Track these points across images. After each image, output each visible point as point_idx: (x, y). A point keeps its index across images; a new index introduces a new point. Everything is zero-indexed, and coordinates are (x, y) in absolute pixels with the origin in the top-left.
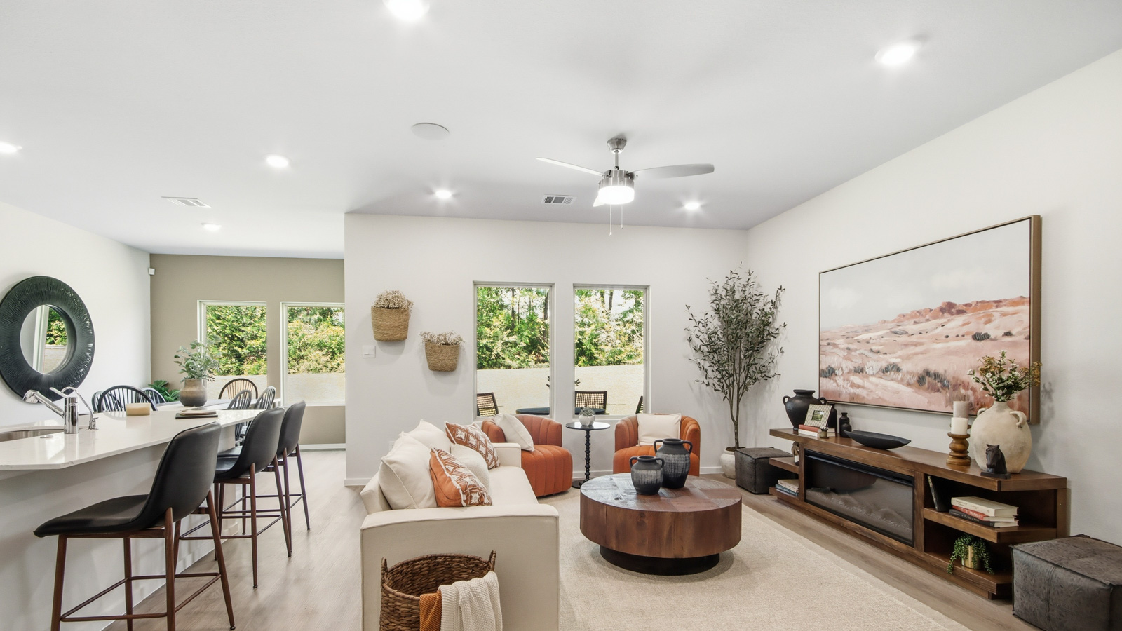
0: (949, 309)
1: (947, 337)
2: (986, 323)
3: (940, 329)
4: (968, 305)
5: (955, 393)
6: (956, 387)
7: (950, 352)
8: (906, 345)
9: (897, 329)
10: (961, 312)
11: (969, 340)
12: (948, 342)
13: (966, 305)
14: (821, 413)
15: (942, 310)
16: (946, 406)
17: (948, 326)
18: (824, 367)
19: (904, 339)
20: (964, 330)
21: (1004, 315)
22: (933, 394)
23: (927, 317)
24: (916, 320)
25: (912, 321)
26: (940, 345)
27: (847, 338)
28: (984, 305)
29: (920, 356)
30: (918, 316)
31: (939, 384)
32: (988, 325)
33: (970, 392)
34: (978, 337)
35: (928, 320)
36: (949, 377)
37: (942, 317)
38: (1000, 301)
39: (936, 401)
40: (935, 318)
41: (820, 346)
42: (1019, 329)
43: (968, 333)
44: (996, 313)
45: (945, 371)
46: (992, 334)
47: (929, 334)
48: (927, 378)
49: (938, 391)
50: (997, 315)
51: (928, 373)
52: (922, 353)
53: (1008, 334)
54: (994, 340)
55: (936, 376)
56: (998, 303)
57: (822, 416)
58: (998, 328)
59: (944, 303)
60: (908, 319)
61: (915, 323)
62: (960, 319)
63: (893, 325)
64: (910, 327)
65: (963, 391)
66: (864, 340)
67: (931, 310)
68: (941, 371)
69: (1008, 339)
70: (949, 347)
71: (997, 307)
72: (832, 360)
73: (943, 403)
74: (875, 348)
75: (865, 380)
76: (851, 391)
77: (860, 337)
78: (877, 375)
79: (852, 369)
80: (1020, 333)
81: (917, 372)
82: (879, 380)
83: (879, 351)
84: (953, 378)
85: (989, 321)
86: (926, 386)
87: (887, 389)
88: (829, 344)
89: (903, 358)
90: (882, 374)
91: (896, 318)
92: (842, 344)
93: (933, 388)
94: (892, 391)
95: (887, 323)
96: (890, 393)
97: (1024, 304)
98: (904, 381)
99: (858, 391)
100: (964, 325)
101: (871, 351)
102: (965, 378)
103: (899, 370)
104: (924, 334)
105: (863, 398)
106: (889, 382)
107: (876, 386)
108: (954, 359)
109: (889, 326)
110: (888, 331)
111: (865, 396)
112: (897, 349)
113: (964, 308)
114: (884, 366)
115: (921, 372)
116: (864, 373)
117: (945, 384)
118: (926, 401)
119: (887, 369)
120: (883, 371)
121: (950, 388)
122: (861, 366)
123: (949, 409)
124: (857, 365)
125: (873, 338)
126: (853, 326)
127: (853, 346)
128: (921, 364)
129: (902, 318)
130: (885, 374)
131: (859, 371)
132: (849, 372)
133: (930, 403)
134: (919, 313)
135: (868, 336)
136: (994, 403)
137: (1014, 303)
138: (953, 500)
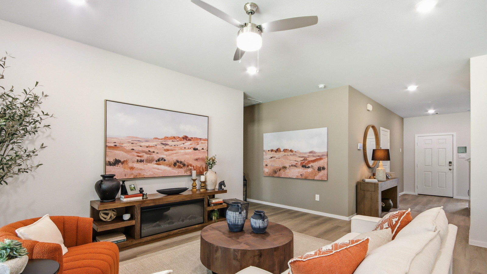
0: (185, 138)
1: (185, 148)
3: (182, 145)
4: (192, 138)
5: (188, 168)
6: (188, 166)
7: (186, 154)
8: (168, 150)
9: (164, 143)
10: (190, 140)
11: (192, 150)
12: (185, 150)
13: (191, 138)
14: (133, 186)
15: (183, 138)
16: (184, 173)
17: (186, 144)
18: (111, 159)
19: (167, 147)
20: (191, 146)
21: (202, 143)
22: (179, 169)
23: (178, 140)
24: (173, 140)
25: (171, 140)
26: (182, 151)
27: (132, 143)
28: (197, 139)
29: (175, 155)
30: (174, 138)
31: (182, 165)
32: (198, 146)
33: (192, 167)
34: (195, 149)
35: (178, 141)
36: (185, 163)
37: (183, 141)
39: (182, 172)
40: (180, 140)
43: (192, 147)
44: (200, 142)
45: (184, 161)
47: (179, 146)
48: (177, 163)
49: (182, 168)
50: (200, 143)
51: (178, 162)
52: (175, 154)
53: (203, 149)
54: (199, 150)
55: (181, 162)
56: (200, 139)
58: (200, 147)
59: (184, 136)
60: (169, 139)
61: (172, 141)
62: (189, 143)
63: (162, 141)
64: (170, 142)
65: (190, 167)
66: (144, 146)
67: (179, 137)
68: (183, 161)
69: (203, 150)
70: (186, 152)
71: (200, 140)
72: (120, 155)
73: (183, 172)
74: (152, 150)
75: (145, 166)
76: (135, 172)
77: (142, 144)
78: (153, 163)
79: (136, 160)
80: (205, 149)
81: (173, 161)
82: (153, 165)
83: (154, 152)
84: (187, 163)
85: (198, 144)
86: (177, 166)
87: (159, 169)
88: (116, 146)
89: (167, 155)
90: (156, 162)
91: (163, 138)
92: (128, 147)
93: (180, 167)
94: (161, 170)
95: (159, 139)
96: (160, 171)
97: (206, 141)
98: (167, 165)
99: (140, 172)
100: (191, 144)
101: (149, 151)
102: (191, 163)
103: (165, 160)
104: (176, 146)
105: (144, 175)
106: (160, 166)
107: (152, 168)
108: (187, 156)
109: (160, 141)
110: (159, 143)
111: (145, 174)
112: (164, 151)
113: (191, 139)
114: (157, 159)
115: (175, 161)
116: (145, 162)
117: (184, 165)
118: (177, 172)
119: (159, 160)
120: (156, 161)
121: (186, 166)
122: (142, 159)
123: (185, 174)
124: (139, 158)
125: (150, 145)
126: (137, 138)
127: (137, 148)
128: (175, 158)
129: (166, 138)
130: (158, 163)
131: (141, 161)
132: (133, 162)
133: (178, 173)
134: (174, 137)
135: (147, 144)
136: (210, 169)
137: (204, 140)
138: (211, 201)
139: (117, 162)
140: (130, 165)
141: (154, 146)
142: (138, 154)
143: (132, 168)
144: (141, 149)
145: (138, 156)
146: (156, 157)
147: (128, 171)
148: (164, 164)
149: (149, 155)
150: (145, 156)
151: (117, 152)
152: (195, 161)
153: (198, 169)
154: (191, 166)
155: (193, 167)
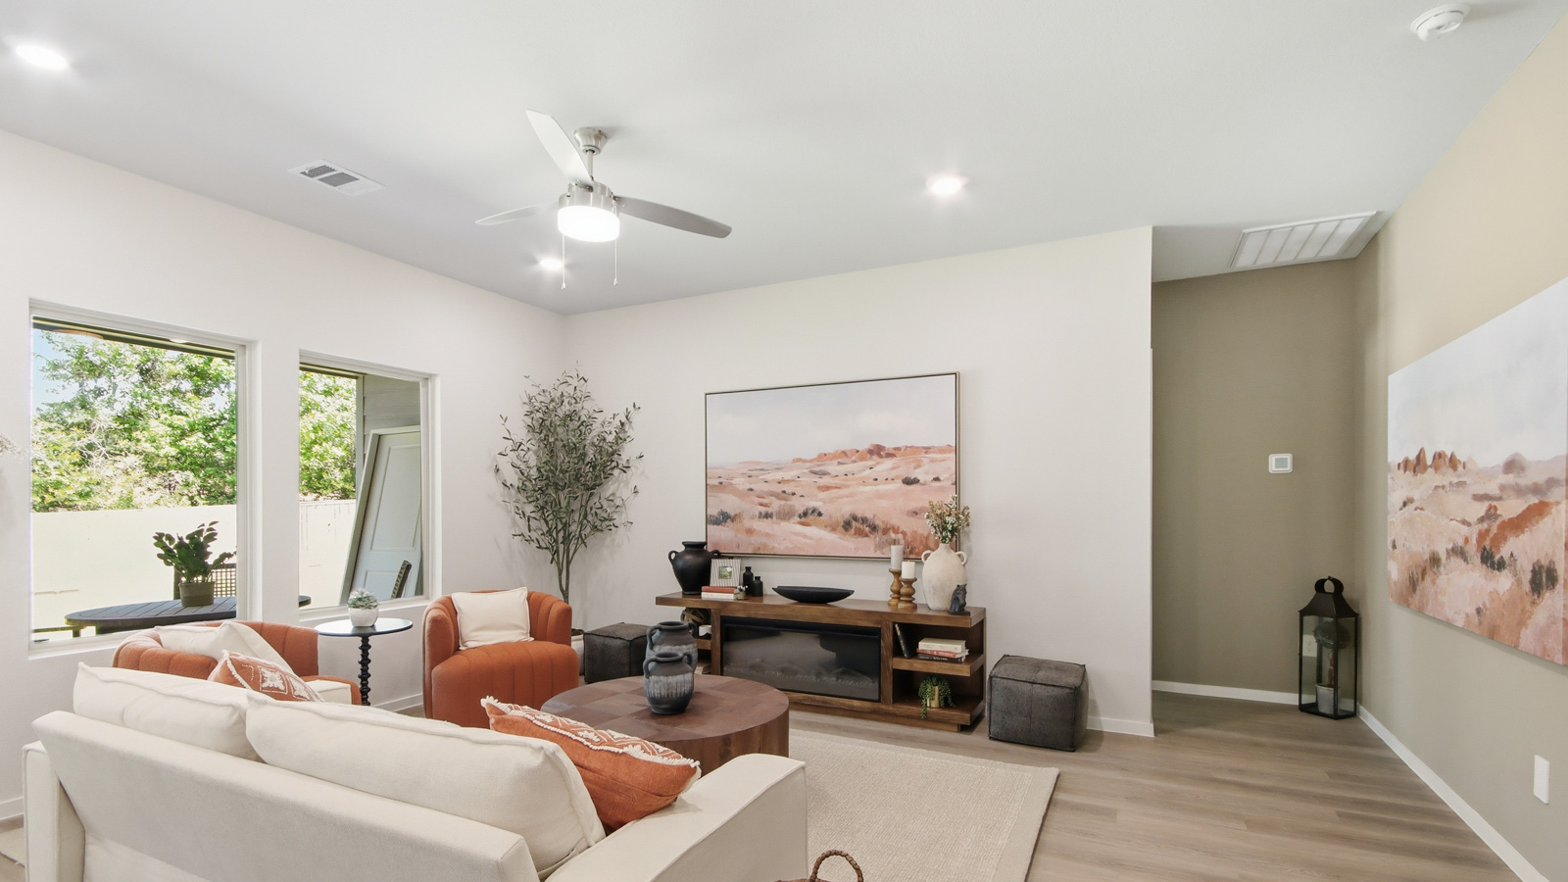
0: (877, 451)
1: (876, 480)
2: (915, 468)
3: (868, 472)
4: (897, 449)
5: (885, 538)
6: (885, 531)
7: (880, 496)
8: (827, 488)
9: (817, 469)
10: (890, 455)
11: (899, 484)
12: (876, 485)
13: (895, 449)
14: (729, 569)
15: (871, 452)
16: (875, 552)
17: (877, 468)
18: (714, 512)
19: (826, 481)
20: (893, 474)
21: (933, 461)
22: (860, 539)
23: (854, 458)
24: (840, 460)
25: (836, 462)
26: (868, 489)
27: (750, 476)
28: (914, 450)
29: (846, 500)
30: (843, 455)
31: (867, 529)
32: (917, 471)
33: (900, 536)
34: (908, 482)
35: (854, 462)
36: (877, 522)
37: (871, 459)
38: (929, 448)
39: (867, 546)
40: (862, 459)
41: (707, 485)
42: (947, 475)
43: (898, 477)
44: (925, 458)
45: (874, 516)
46: (922, 478)
47: (856, 476)
48: (854, 523)
49: (867, 536)
50: (926, 460)
51: (855, 519)
52: (848, 496)
53: (937, 479)
54: (922, 484)
55: (864, 520)
56: (927, 450)
57: (730, 573)
58: (927, 473)
59: (872, 445)
60: (831, 460)
61: (839, 463)
62: (888, 463)
63: (812, 464)
64: (833, 468)
65: (893, 536)
66: (774, 480)
67: (858, 451)
68: (869, 515)
69: (937, 484)
70: (878, 491)
71: (926, 452)
72: (729, 503)
73: (872, 548)
74: (789, 489)
75: (776, 527)
76: (756, 540)
77: (768, 477)
78: (792, 521)
79: (757, 514)
80: (947, 479)
81: (843, 516)
82: (793, 526)
83: (794, 494)
84: (883, 522)
85: (919, 466)
86: (853, 531)
87: (805, 536)
88: (721, 483)
89: (824, 501)
90: (798, 519)
91: (815, 456)
92: (742, 483)
93: (860, 533)
94: (810, 538)
95: (805, 461)
96: (808, 541)
97: (950, 452)
98: (826, 527)
99: (765, 540)
100: (893, 468)
101: (784, 492)
102: (894, 522)
103: (820, 514)
104: (850, 476)
105: (774, 547)
106: (808, 528)
107: (789, 534)
108: (884, 503)
109: (808, 465)
110: (806, 471)
111: (776, 545)
112: (817, 491)
113: (894, 452)
114: (801, 510)
115: (847, 516)
116: (774, 518)
117: (874, 528)
118: (853, 546)
119: (805, 514)
120: (800, 517)
121: (880, 533)
122: (769, 510)
123: (878, 554)
124: (763, 509)
125: (786, 478)
126: (758, 463)
127: (758, 487)
128: (845, 509)
129: (823, 457)
130: (803, 520)
131: (767, 516)
132: (752, 518)
133: (856, 549)
134: (844, 453)
135: (779, 476)
136: (941, 545)
137: (942, 450)
138: (921, 644)
139: (723, 518)
140: (747, 523)
141: (793, 481)
142: (761, 500)
143: (750, 531)
144: (766, 488)
145: (761, 505)
146: (799, 505)
147: (742, 537)
148: (817, 525)
149: (783, 502)
150: (776, 505)
151: (722, 496)
152: (912, 519)
153: (922, 541)
154: (896, 531)
155: (904, 534)
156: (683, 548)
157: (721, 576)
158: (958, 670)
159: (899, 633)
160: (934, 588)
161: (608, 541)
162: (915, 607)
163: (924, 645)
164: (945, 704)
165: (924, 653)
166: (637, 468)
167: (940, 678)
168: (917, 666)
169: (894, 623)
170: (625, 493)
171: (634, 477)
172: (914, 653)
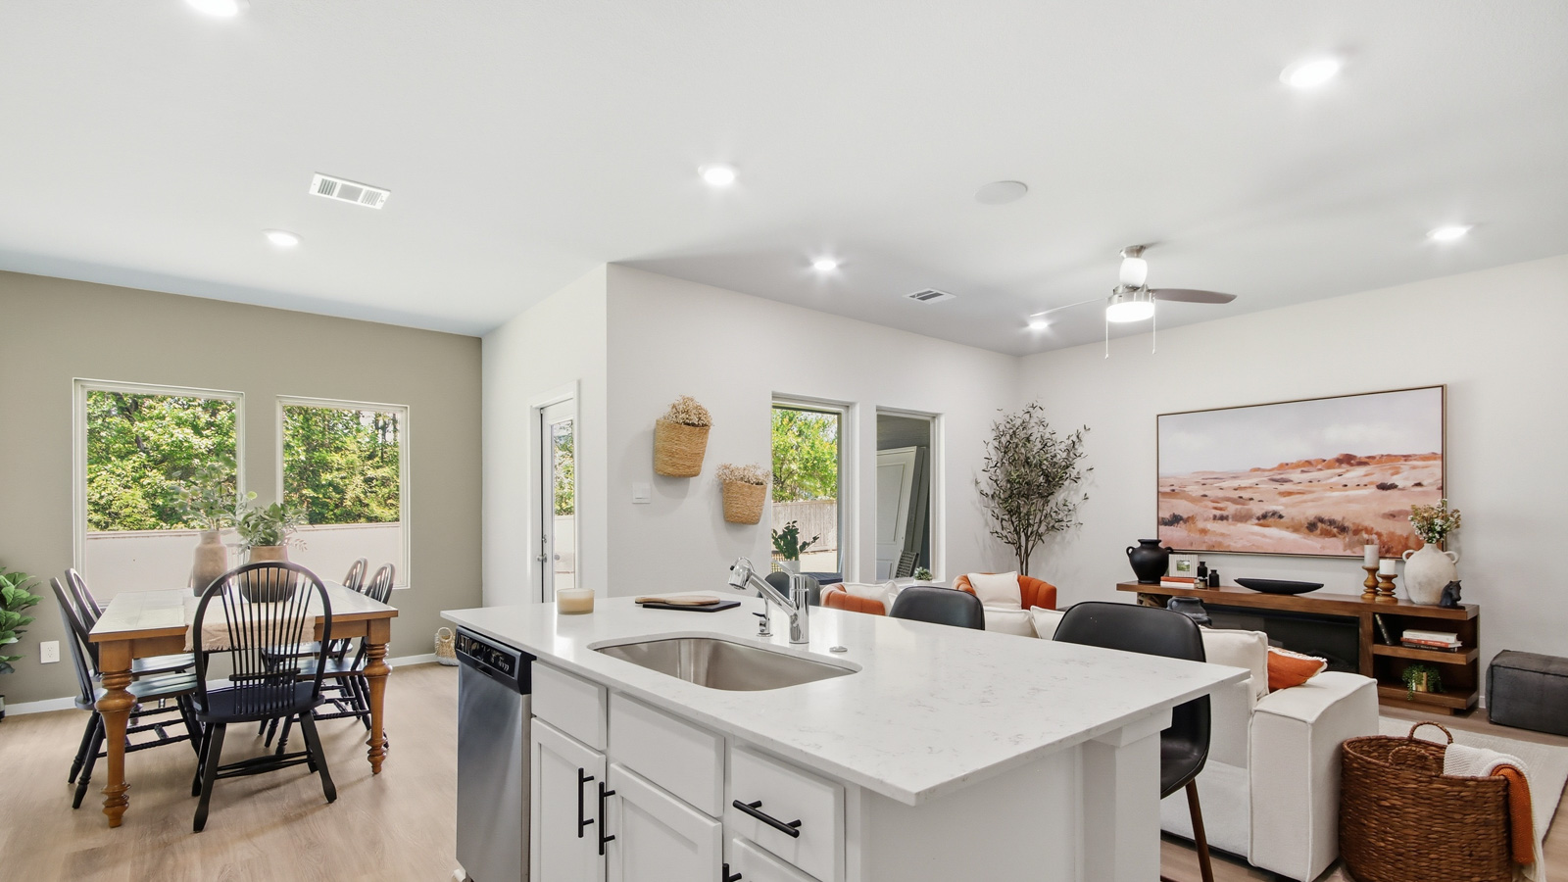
0: (1348, 460)
1: (1346, 486)
2: (1393, 474)
3: (1337, 478)
4: (1371, 458)
5: (1356, 538)
6: (1357, 532)
7: (1350, 500)
8: (1290, 494)
9: (1278, 477)
10: (1362, 463)
11: (1373, 489)
12: (1345, 491)
13: (1369, 457)
14: (1186, 563)
15: (1339, 461)
16: (1345, 550)
17: (1346, 476)
18: (1166, 514)
19: (1286, 487)
20: (1367, 480)
21: (1414, 468)
22: (1327, 539)
23: (1319, 467)
24: (1303, 469)
25: (1300, 469)
26: (1336, 494)
27: (1204, 484)
28: (1391, 458)
29: (1310, 504)
30: (1307, 465)
31: (1335, 530)
32: (1395, 477)
33: (1374, 537)
34: (1383, 487)
35: (1321, 470)
36: (1347, 524)
37: (1339, 467)
38: (1409, 456)
39: (1335, 545)
40: (1329, 468)
41: (1158, 492)
42: (1431, 481)
43: (1371, 483)
44: (1405, 466)
45: (1344, 518)
46: (1400, 484)
47: (1322, 483)
48: (1319, 525)
49: (1335, 536)
50: (1405, 468)
51: (1321, 520)
52: (1312, 501)
53: (1419, 485)
54: (1400, 490)
55: (1332, 522)
56: (1407, 458)
57: (1188, 566)
58: (1406, 479)
59: (1342, 455)
60: (1293, 468)
61: (1303, 471)
62: (1360, 471)
63: (1271, 473)
64: (1296, 476)
65: (1366, 536)
66: (1229, 488)
67: (1324, 461)
68: (1338, 517)
69: (1419, 489)
70: (1347, 496)
71: (1406, 460)
72: (1182, 507)
73: (1342, 547)
74: (1245, 495)
75: (1232, 527)
76: (1209, 539)
77: (1223, 484)
78: (1249, 522)
79: (1212, 516)
80: (1431, 484)
81: (1307, 518)
82: (1252, 528)
83: (1251, 499)
84: (1354, 524)
85: (1397, 473)
86: (1318, 531)
87: (1264, 536)
88: (1173, 490)
89: (1286, 506)
90: (1257, 521)
91: (1276, 466)
92: (1195, 491)
93: (1327, 534)
94: (1270, 538)
95: (1264, 470)
96: (1267, 540)
97: (1435, 459)
98: (1287, 528)
99: (1220, 539)
100: (1366, 475)
101: (1241, 497)
102: (1368, 523)
103: (1281, 517)
104: (1315, 483)
105: (1229, 546)
106: (1267, 529)
107: (1248, 534)
108: (1355, 507)
109: (1267, 473)
110: (1265, 479)
111: (1232, 544)
112: (1277, 497)
113: (1367, 460)
114: (1260, 513)
115: (1311, 518)
116: (1230, 520)
117: (1343, 529)
118: (1318, 546)
119: (1264, 516)
120: (1259, 519)
121: (1350, 533)
122: (1225, 513)
123: (1348, 553)
124: (1218, 513)
125: (1243, 486)
126: (1213, 473)
127: (1213, 493)
128: (1311, 512)
129: (1284, 466)
130: (1262, 521)
131: (1222, 518)
132: (1206, 520)
133: (1323, 548)
134: (1309, 463)
135: (1236, 483)
136: (1426, 545)
137: (1425, 458)
138: (1404, 633)
139: (1175, 520)
140: (1201, 525)
141: (1251, 487)
142: (1216, 505)
143: (1204, 531)
144: (1221, 494)
145: (1216, 508)
146: (1258, 509)
147: (1196, 536)
148: (1276, 526)
149: (1239, 507)
150: (1231, 509)
151: (1175, 501)
152: (1387, 521)
153: (1400, 542)
154: (1369, 531)
155: (1379, 535)
156: (1139, 545)
157: (1179, 568)
158: (1450, 659)
159: (1380, 623)
160: (1420, 584)
161: (1059, 538)
162: (1396, 600)
163: (1408, 635)
164: (1435, 688)
165: (1409, 642)
166: (1086, 479)
167: (1427, 665)
168: (1401, 652)
169: (1374, 614)
170: (1075, 499)
171: (1084, 486)
172: (1397, 641)
